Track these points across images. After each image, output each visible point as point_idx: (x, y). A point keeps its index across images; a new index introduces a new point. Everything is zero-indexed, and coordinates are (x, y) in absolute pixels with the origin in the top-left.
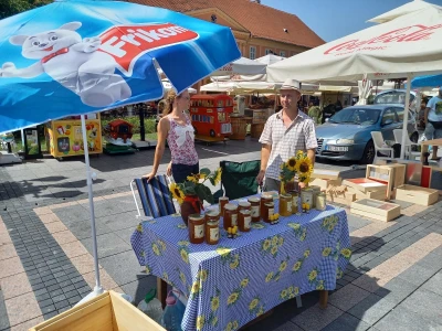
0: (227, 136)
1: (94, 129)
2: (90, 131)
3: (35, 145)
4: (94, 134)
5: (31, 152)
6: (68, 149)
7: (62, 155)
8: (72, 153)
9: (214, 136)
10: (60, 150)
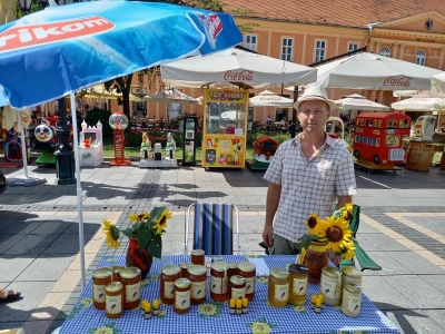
0: (399, 164)
1: (240, 144)
2: (235, 146)
3: (191, 154)
4: (239, 148)
5: (187, 161)
6: (214, 161)
7: (208, 165)
8: (216, 165)
9: (378, 163)
10: (207, 161)
